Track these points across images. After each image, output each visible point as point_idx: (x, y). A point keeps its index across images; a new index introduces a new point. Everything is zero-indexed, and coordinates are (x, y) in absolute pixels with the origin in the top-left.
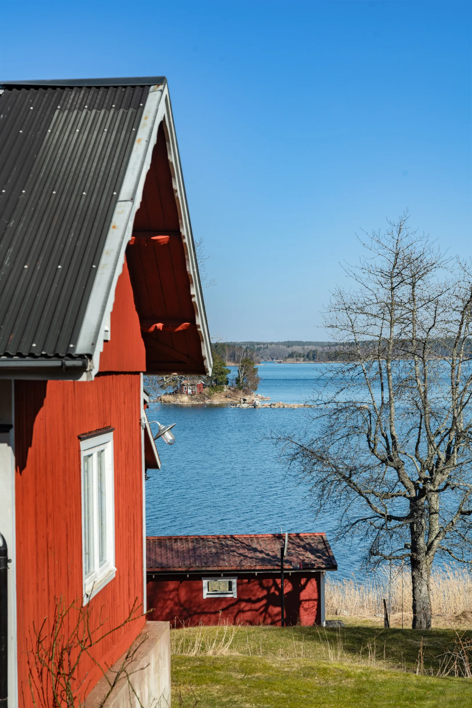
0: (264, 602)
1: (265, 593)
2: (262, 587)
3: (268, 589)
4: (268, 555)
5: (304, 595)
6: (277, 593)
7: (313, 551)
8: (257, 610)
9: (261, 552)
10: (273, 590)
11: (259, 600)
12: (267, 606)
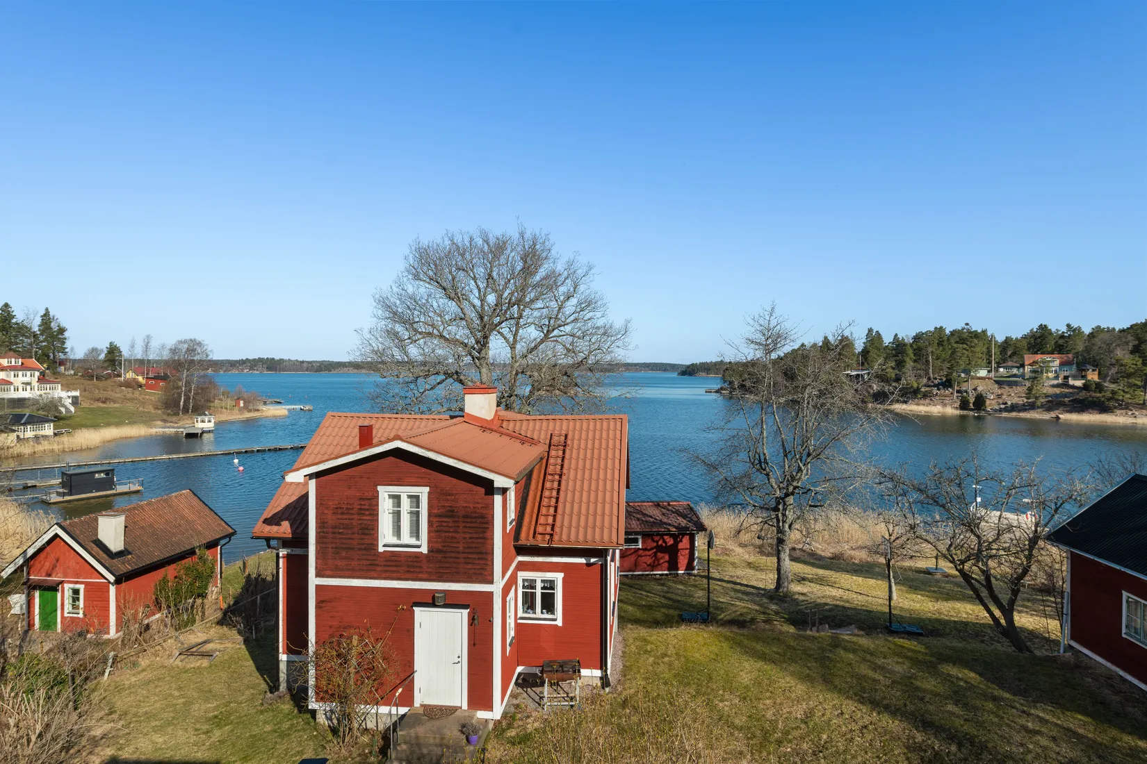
0: (655, 550)
1: (655, 544)
2: (654, 541)
3: (657, 542)
4: (656, 519)
5: (681, 546)
6: (664, 545)
7: (684, 516)
8: (650, 556)
9: (651, 517)
10: (660, 543)
11: (652, 549)
12: (655, 553)
